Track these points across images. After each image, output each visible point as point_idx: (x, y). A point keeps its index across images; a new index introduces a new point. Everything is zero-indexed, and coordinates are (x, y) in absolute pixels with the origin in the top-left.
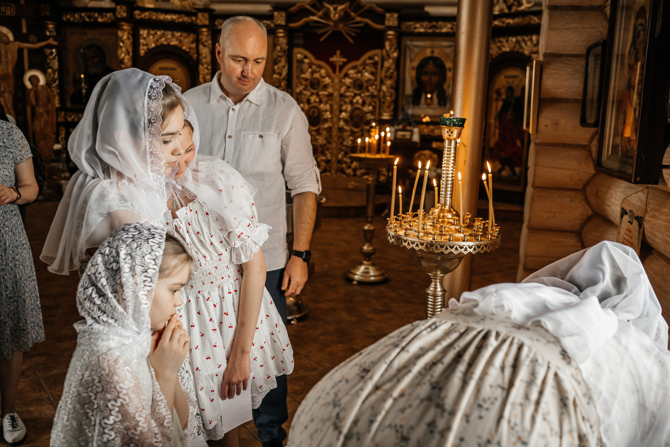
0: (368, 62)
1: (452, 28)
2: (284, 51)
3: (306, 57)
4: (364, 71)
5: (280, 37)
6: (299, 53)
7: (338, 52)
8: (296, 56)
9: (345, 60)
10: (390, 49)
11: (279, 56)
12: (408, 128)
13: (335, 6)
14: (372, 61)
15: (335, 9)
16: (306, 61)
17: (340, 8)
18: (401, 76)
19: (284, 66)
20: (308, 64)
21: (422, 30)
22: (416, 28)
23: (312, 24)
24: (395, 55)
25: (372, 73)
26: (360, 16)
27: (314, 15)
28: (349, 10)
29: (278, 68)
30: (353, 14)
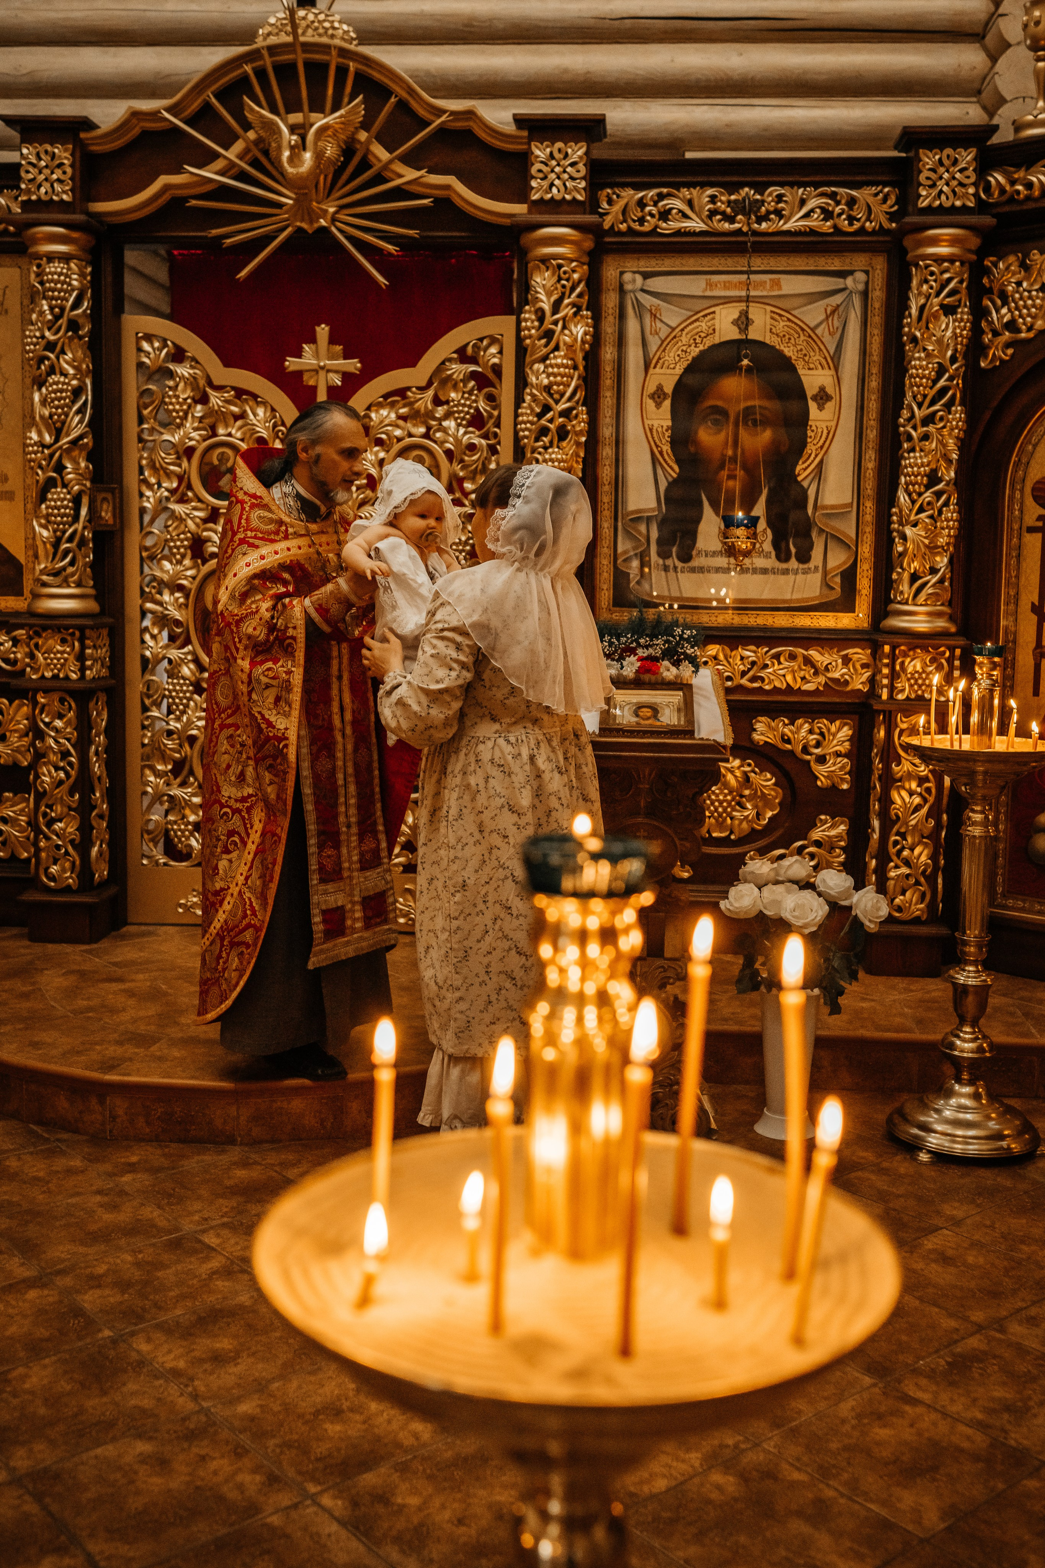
0: (457, 370)
1: (827, 214)
2: (73, 325)
3: (179, 355)
4: (440, 411)
5: (51, 257)
6: (149, 338)
7: (323, 331)
8: (140, 350)
9: (353, 365)
10: (556, 307)
11: (50, 346)
12: (668, 671)
13: (296, 118)
14: (473, 368)
15: (298, 129)
16: (183, 370)
17: (320, 121)
18: (607, 431)
19: (77, 392)
20: (192, 382)
21: (696, 224)
22: (665, 215)
23: (194, 202)
24: (579, 330)
25: (477, 421)
26: (411, 160)
27: (207, 157)
28: (363, 136)
29: (44, 402)
30: (381, 153)
